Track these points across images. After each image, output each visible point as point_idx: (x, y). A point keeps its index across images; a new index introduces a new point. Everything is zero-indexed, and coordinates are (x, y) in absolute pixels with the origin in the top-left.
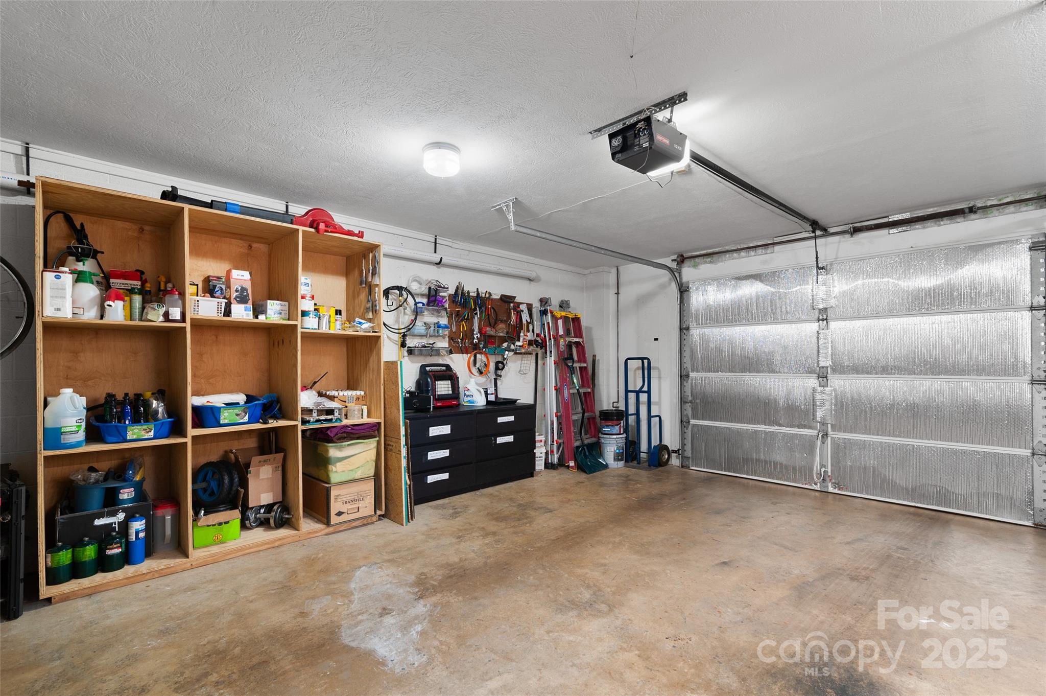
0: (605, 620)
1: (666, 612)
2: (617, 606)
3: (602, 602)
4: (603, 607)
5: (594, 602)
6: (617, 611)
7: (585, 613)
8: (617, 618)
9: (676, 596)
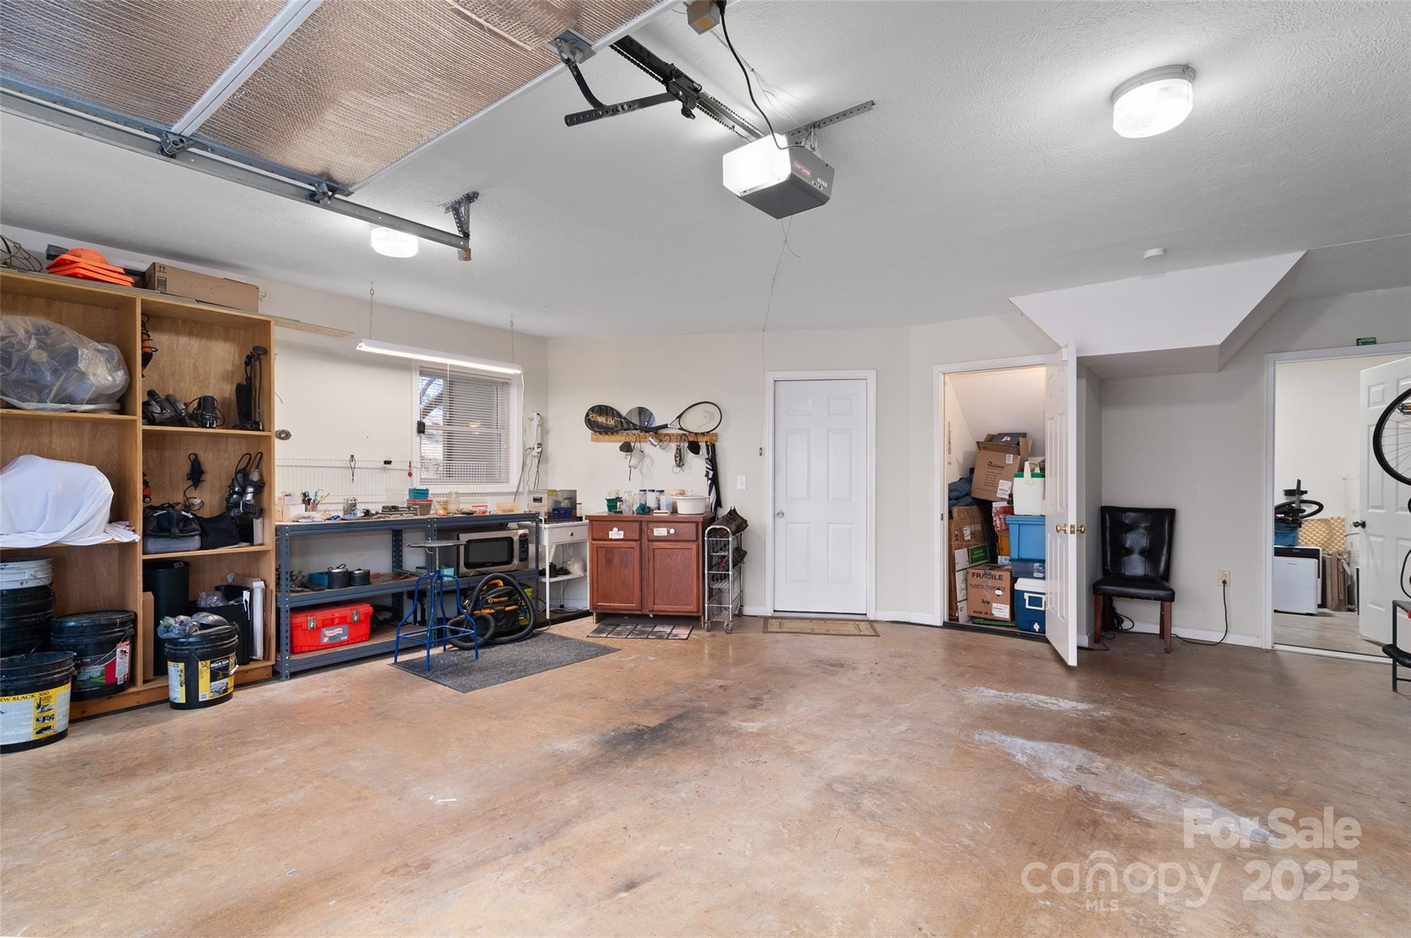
0: (833, 774)
1: (763, 786)
2: (823, 790)
3: (843, 794)
4: (841, 788)
5: (854, 795)
6: (822, 784)
7: (859, 781)
8: (820, 777)
9: (746, 807)
